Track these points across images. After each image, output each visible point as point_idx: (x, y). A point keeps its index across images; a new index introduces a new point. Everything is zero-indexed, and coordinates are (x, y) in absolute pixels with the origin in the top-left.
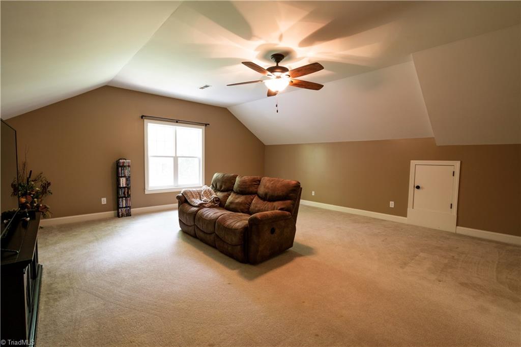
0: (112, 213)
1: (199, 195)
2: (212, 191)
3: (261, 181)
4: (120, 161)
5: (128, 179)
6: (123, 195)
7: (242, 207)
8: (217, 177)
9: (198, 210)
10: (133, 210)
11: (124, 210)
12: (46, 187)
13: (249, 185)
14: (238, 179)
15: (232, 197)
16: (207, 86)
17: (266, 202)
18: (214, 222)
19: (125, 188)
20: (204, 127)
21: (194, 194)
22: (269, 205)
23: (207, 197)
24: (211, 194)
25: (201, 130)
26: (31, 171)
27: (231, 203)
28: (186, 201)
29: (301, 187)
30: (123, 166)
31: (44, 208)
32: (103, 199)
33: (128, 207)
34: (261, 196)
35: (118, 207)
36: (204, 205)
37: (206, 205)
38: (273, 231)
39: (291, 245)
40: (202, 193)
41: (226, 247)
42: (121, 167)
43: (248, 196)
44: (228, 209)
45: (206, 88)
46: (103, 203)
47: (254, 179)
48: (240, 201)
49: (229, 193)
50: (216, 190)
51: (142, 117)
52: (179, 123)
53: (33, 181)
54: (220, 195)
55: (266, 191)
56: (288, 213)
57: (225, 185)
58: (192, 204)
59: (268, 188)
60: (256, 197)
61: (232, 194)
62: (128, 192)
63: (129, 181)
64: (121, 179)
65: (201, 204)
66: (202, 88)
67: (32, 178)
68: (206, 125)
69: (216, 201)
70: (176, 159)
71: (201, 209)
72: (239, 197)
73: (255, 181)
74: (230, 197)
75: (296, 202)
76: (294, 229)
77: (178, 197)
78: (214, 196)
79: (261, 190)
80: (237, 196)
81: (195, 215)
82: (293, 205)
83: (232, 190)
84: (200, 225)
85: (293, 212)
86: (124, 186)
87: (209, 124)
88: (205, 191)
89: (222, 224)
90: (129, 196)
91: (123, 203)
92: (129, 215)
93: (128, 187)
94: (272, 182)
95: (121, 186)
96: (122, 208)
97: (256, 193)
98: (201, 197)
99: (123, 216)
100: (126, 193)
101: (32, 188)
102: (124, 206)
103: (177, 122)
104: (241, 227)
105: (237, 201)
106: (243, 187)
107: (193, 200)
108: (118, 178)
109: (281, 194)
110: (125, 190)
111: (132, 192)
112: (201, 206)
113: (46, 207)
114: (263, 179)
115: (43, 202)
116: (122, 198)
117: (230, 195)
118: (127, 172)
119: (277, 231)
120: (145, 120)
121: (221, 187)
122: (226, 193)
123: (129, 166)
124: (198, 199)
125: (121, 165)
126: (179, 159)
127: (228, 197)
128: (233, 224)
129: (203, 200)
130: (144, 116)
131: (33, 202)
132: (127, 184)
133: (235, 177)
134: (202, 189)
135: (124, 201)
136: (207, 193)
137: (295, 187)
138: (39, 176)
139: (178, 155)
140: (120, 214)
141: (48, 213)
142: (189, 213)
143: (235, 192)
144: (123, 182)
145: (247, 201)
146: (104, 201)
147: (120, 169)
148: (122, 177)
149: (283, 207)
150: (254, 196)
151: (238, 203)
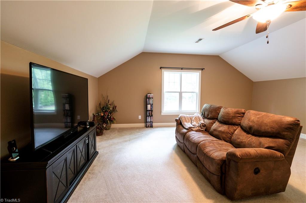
0: (143, 125)
1: (191, 120)
2: (201, 118)
3: (245, 114)
4: (148, 95)
5: (152, 105)
6: (149, 115)
7: (224, 136)
8: (205, 107)
9: (187, 132)
10: (154, 124)
11: (149, 123)
12: (114, 108)
13: (233, 116)
14: (222, 110)
15: (216, 125)
16: (200, 40)
17: (250, 135)
18: (196, 145)
19: (150, 110)
20: (200, 71)
21: (187, 119)
22: (254, 139)
23: (197, 122)
24: (200, 120)
25: (198, 73)
26: (109, 100)
27: (215, 130)
28: (181, 124)
29: (301, 125)
30: (149, 98)
31: (113, 119)
32: (139, 116)
33: (152, 122)
34: (244, 128)
35: (146, 122)
36: (192, 128)
37: (194, 129)
38: (257, 171)
39: (283, 190)
40: (194, 118)
41: (205, 171)
42: (148, 98)
43: (230, 126)
44: (212, 134)
45: (200, 42)
46: (139, 118)
47: (237, 111)
48: (223, 130)
49: (214, 121)
50: (204, 117)
51: (161, 68)
52: (183, 70)
53: (110, 105)
54: (207, 121)
55: (251, 124)
56: (279, 154)
57: (211, 114)
58: (184, 126)
59: (253, 121)
60: (239, 128)
61: (216, 122)
62: (151, 113)
63: (152, 107)
64: (148, 105)
65: (190, 128)
66: (197, 42)
67: (110, 103)
68: (202, 69)
69: (203, 126)
70: (181, 93)
71: (190, 131)
72: (222, 126)
73: (238, 114)
74: (214, 124)
75: (293, 143)
76: (289, 173)
77: (176, 120)
78: (202, 122)
79: (245, 122)
80: (220, 125)
81: (185, 135)
82: (288, 145)
83: (217, 119)
84: (187, 144)
85: (287, 154)
86: (150, 109)
87: (204, 69)
88: (196, 117)
89: (202, 149)
90: (152, 116)
91: (149, 119)
92: (152, 127)
93: (152, 111)
94: (258, 116)
95: (148, 109)
96: (148, 122)
97: (239, 125)
98: (192, 121)
99: (148, 127)
100: (150, 114)
101: (109, 108)
102: (149, 121)
103: (182, 69)
104: (218, 159)
105: (220, 129)
106: (226, 117)
107: (186, 123)
108: (146, 105)
109: (270, 130)
110: (150, 112)
111: (154, 113)
112: (190, 129)
113: (114, 118)
114: (247, 112)
115: (113, 115)
116: (148, 116)
117: (215, 123)
118: (151, 102)
119: (263, 172)
120: (162, 70)
121: (208, 115)
122: (211, 121)
123: (153, 98)
124: (189, 123)
125: (148, 97)
126: (183, 93)
127: (213, 124)
128: (211, 153)
129: (193, 124)
130: (162, 67)
131: (108, 115)
132: (151, 109)
133: (220, 108)
134: (194, 115)
135: (149, 118)
136: (197, 119)
137: (291, 124)
138: (113, 103)
139: (182, 91)
140: (147, 126)
141: (115, 121)
142: (181, 133)
143: (219, 121)
144: (149, 107)
145: (230, 131)
146: (140, 117)
147: (148, 99)
148: (148, 104)
149: (272, 145)
150: (237, 127)
151: (220, 131)
